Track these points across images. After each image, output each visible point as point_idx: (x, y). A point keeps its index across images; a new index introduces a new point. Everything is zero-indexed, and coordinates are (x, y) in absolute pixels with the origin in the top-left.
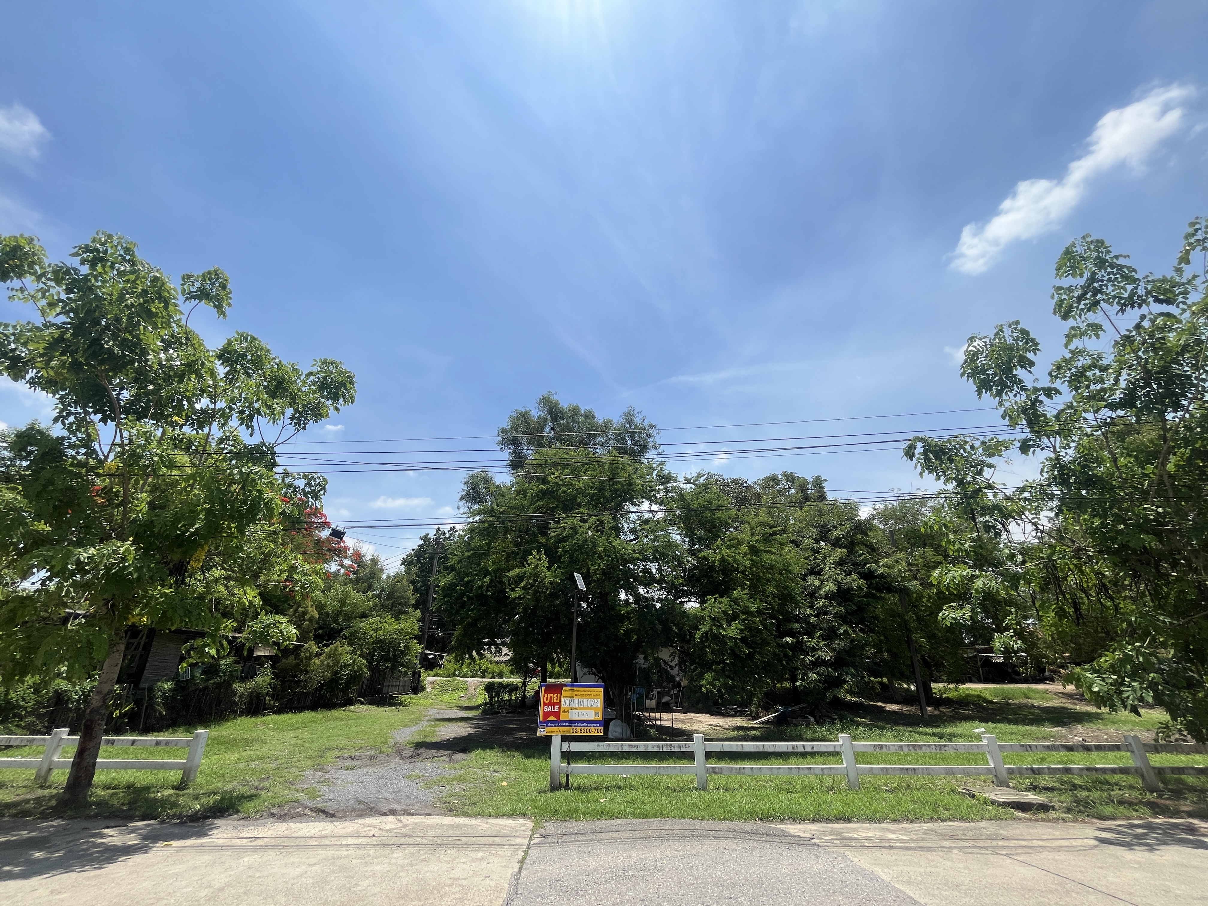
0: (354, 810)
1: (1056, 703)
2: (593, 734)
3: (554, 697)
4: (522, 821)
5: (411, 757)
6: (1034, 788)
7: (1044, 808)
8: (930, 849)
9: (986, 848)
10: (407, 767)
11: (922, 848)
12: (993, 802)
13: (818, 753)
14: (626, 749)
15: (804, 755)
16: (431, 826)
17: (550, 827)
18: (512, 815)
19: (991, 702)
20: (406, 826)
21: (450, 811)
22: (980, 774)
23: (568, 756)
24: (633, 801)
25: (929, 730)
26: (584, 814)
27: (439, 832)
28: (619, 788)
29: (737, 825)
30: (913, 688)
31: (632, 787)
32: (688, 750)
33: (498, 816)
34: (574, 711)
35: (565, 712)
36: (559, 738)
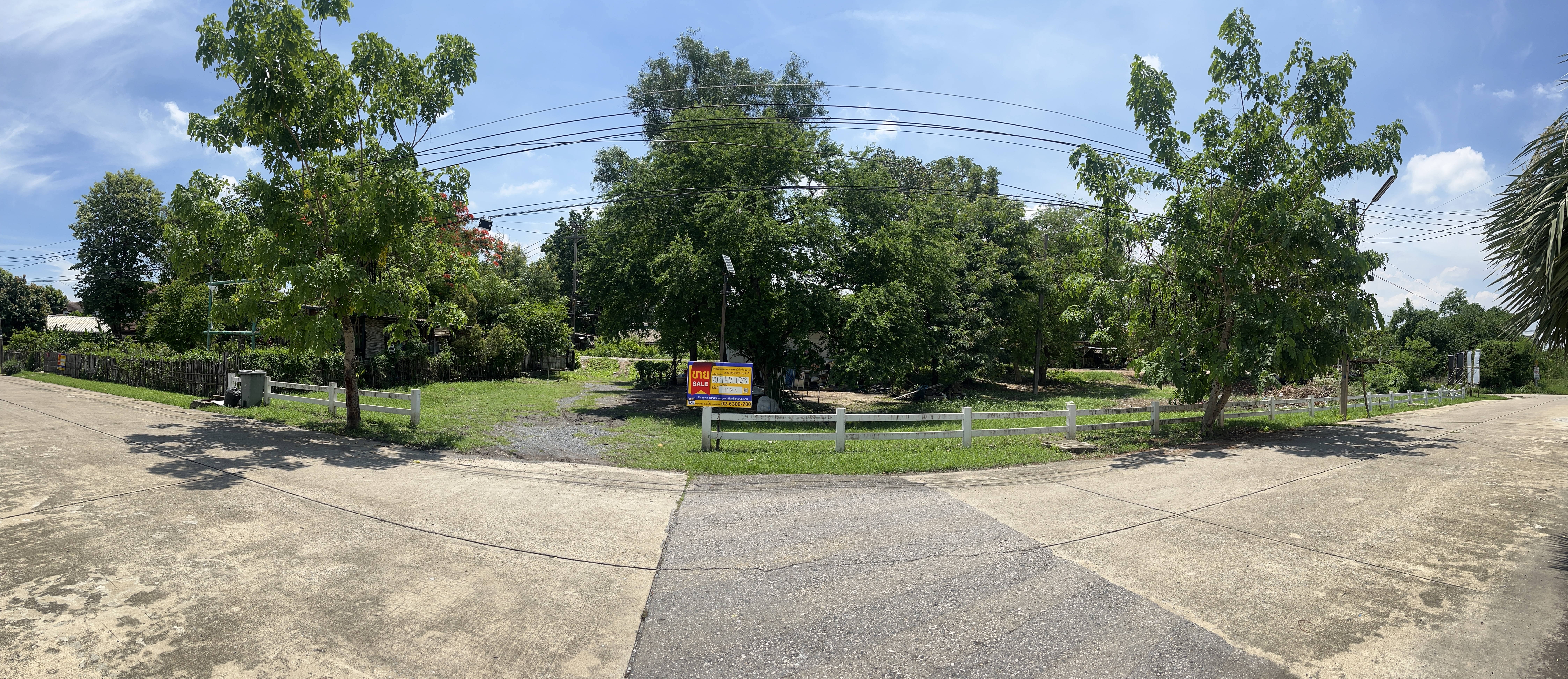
0: (537, 455)
1: (1125, 383)
2: (741, 406)
3: (703, 375)
4: (678, 474)
5: (576, 420)
6: (1089, 438)
7: (1091, 450)
8: (1009, 484)
9: (1046, 479)
10: (573, 427)
11: (1004, 484)
12: (1061, 450)
13: (943, 421)
14: (772, 420)
15: (932, 423)
16: (602, 473)
17: (703, 479)
18: (669, 469)
19: (1084, 383)
20: (580, 470)
21: (615, 463)
22: (1058, 432)
23: (718, 425)
24: (776, 461)
25: (1035, 403)
26: (733, 470)
27: (607, 477)
28: (766, 451)
29: (867, 477)
30: (1032, 372)
31: (776, 451)
32: (830, 420)
33: (656, 469)
34: (724, 387)
35: (715, 387)
36: (710, 409)
